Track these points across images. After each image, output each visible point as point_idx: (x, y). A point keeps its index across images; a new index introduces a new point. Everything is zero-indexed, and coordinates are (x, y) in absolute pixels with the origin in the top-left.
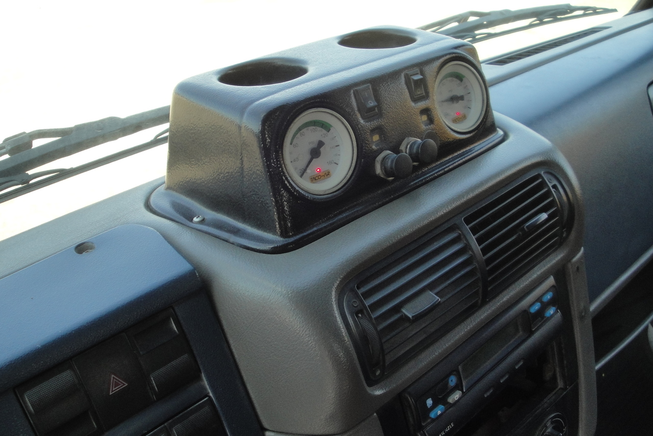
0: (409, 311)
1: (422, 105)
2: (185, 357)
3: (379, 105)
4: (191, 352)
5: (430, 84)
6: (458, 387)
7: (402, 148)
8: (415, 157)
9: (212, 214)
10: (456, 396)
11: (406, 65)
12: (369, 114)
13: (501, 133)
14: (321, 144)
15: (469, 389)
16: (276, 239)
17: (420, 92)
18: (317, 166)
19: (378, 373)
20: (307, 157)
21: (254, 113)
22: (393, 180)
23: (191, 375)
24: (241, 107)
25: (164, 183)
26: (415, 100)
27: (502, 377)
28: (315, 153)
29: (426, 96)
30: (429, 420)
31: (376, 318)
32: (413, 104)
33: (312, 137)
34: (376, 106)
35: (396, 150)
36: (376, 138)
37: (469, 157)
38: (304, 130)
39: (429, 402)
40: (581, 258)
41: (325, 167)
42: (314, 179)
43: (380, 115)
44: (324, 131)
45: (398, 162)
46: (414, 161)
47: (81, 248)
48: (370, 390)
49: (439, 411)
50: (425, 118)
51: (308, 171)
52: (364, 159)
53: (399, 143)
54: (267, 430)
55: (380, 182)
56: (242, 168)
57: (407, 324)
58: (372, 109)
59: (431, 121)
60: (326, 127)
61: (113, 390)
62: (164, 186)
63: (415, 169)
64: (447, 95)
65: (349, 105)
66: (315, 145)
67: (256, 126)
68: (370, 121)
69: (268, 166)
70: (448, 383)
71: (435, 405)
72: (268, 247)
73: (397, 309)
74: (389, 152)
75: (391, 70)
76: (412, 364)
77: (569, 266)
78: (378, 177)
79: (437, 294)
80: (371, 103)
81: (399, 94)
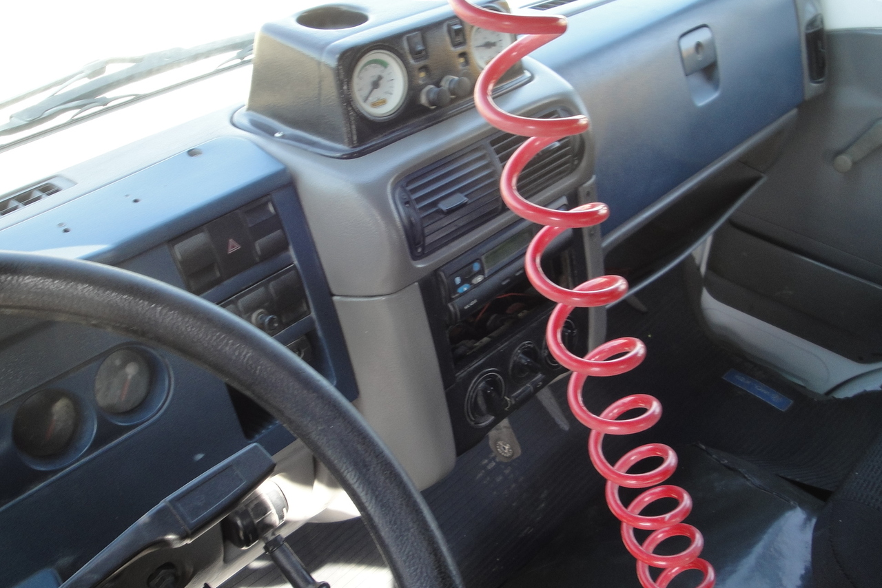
0: (444, 206)
1: (460, 49)
2: (278, 233)
3: (426, 50)
4: (282, 228)
5: (467, 32)
6: (481, 272)
7: (443, 83)
8: (452, 92)
9: (290, 131)
10: (479, 279)
11: (449, 16)
12: (417, 55)
13: (527, 74)
14: (380, 78)
15: (490, 276)
16: (344, 148)
17: (459, 39)
18: (378, 94)
19: (420, 250)
20: (370, 88)
21: (331, 52)
22: (435, 109)
23: (282, 246)
24: (320, 47)
25: (244, 106)
26: (456, 45)
27: (518, 271)
28: (376, 84)
29: (463, 43)
30: (457, 295)
31: (420, 209)
32: (452, 49)
33: (374, 71)
34: (423, 50)
35: (437, 84)
36: (422, 75)
37: (499, 94)
38: (367, 67)
39: (458, 280)
40: (593, 184)
41: (383, 97)
42: (375, 105)
43: (426, 57)
44: (382, 68)
45: (439, 95)
46: (452, 94)
47: (192, 153)
48: (414, 263)
49: (465, 288)
50: (462, 60)
51: (370, 98)
52: (413, 92)
53: (440, 80)
54: (333, 295)
55: (424, 110)
56: (319, 94)
57: (442, 216)
58: (420, 52)
59: (467, 62)
60: (384, 64)
61: (231, 251)
62: (246, 107)
63: (452, 101)
64: (482, 42)
65: (402, 49)
66: (375, 79)
67: (333, 62)
68: (419, 61)
69: (342, 93)
70: (472, 268)
71: (462, 283)
72: (338, 155)
73: (435, 204)
74: (432, 86)
75: (438, 20)
76: (444, 249)
77: (581, 189)
78: (422, 106)
79: (466, 196)
80: (420, 48)
81: (442, 40)
